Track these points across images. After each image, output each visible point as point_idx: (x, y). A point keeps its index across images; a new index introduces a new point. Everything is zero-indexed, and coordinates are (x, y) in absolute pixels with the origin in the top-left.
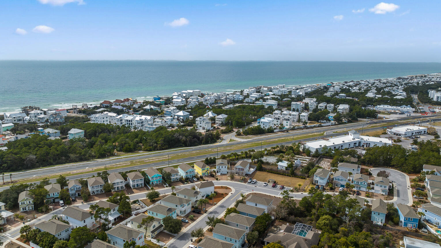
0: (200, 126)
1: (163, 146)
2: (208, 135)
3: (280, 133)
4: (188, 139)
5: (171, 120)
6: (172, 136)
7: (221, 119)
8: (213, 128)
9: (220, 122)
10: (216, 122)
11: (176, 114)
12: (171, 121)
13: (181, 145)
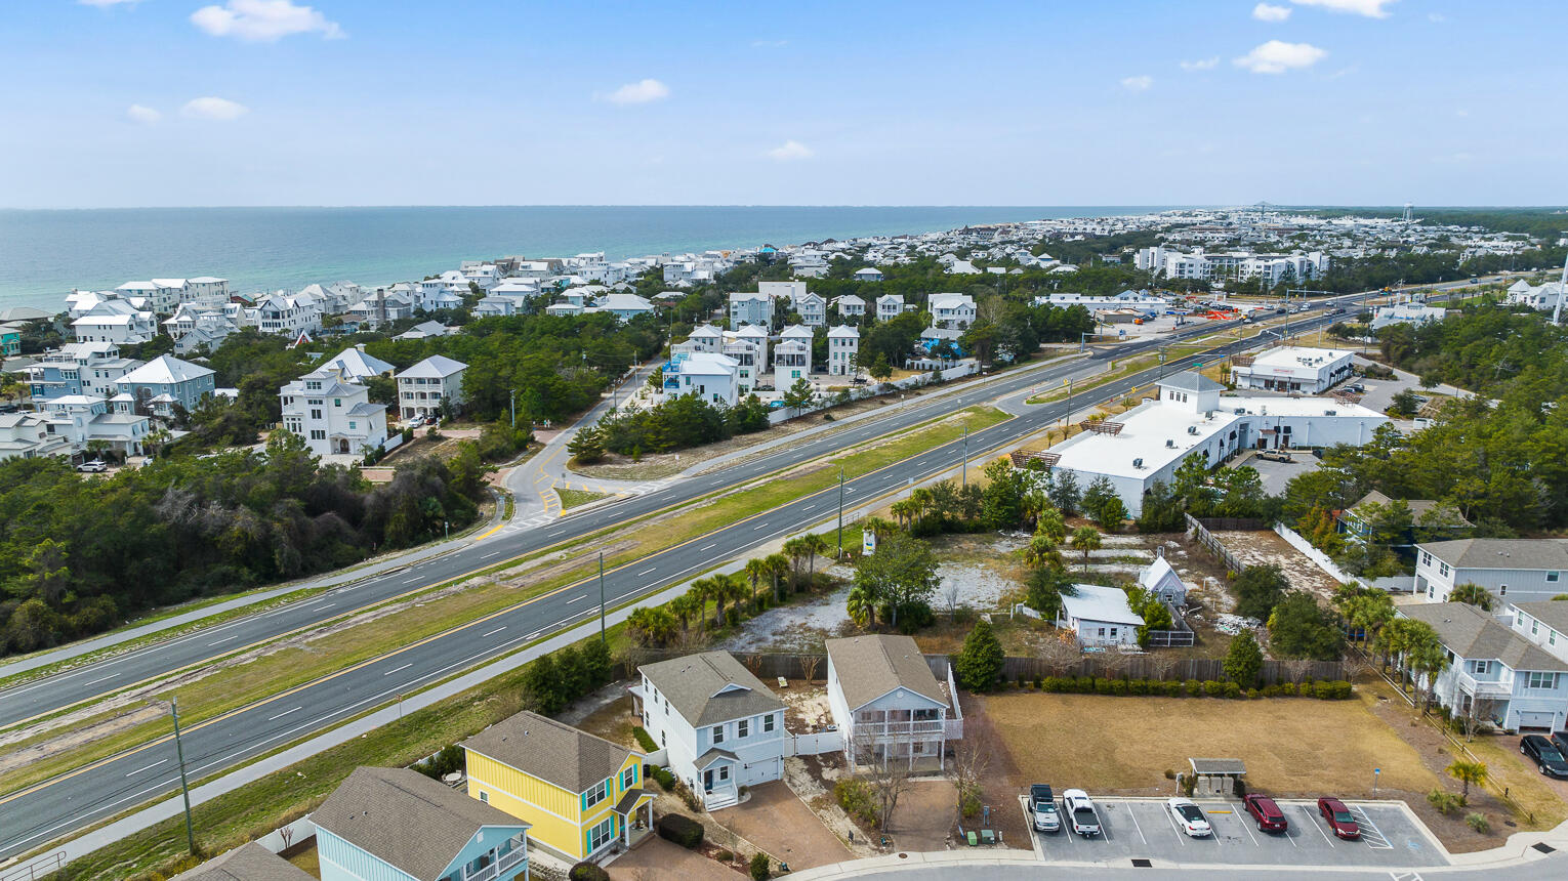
0: (318, 435)
1: (70, 609)
2: (422, 480)
3: (801, 431)
4: (277, 526)
5: (88, 418)
6: (138, 516)
7: (436, 381)
8: (398, 439)
9: (432, 404)
10: (401, 405)
11: (124, 380)
12: (93, 422)
13: (225, 575)
